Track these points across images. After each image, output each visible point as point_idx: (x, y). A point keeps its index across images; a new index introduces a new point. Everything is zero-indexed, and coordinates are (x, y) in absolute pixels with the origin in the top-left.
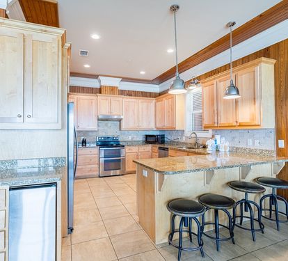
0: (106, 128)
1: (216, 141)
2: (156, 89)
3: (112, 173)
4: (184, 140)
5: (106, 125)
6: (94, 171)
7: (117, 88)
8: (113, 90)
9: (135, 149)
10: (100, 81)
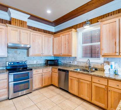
0: (16, 55)
1: (111, 66)
2: (52, 29)
3: (20, 93)
4: (76, 63)
5: (16, 52)
6: (3, 95)
7: (26, 22)
8: (22, 23)
9: (40, 71)
10: (10, 14)
